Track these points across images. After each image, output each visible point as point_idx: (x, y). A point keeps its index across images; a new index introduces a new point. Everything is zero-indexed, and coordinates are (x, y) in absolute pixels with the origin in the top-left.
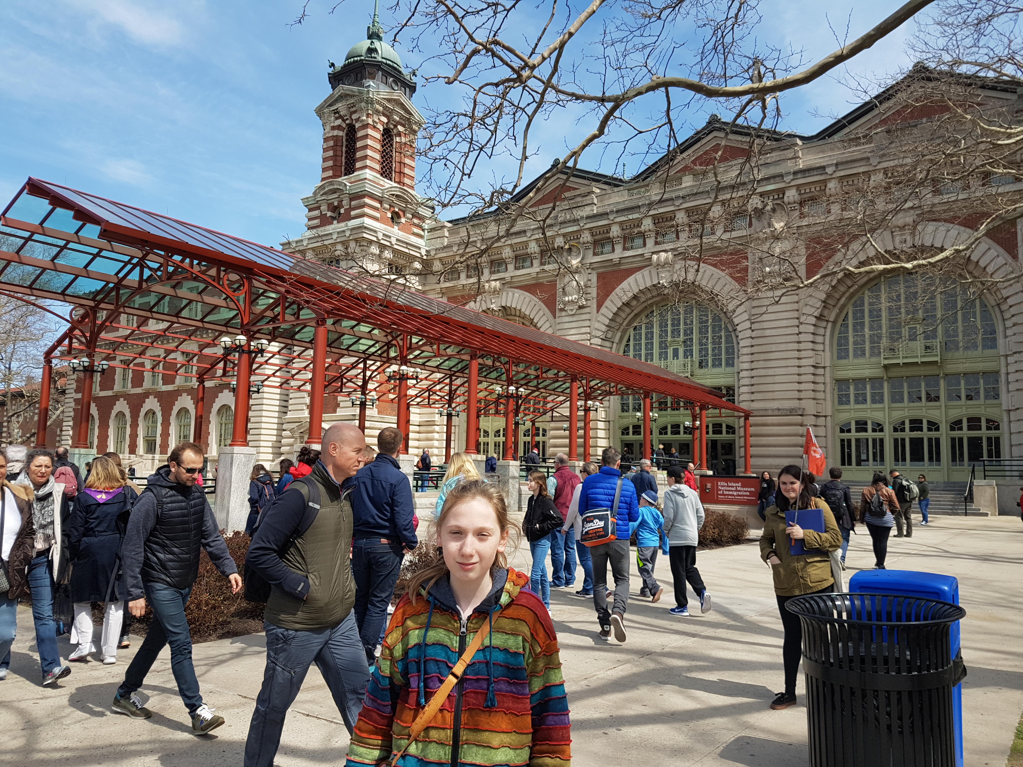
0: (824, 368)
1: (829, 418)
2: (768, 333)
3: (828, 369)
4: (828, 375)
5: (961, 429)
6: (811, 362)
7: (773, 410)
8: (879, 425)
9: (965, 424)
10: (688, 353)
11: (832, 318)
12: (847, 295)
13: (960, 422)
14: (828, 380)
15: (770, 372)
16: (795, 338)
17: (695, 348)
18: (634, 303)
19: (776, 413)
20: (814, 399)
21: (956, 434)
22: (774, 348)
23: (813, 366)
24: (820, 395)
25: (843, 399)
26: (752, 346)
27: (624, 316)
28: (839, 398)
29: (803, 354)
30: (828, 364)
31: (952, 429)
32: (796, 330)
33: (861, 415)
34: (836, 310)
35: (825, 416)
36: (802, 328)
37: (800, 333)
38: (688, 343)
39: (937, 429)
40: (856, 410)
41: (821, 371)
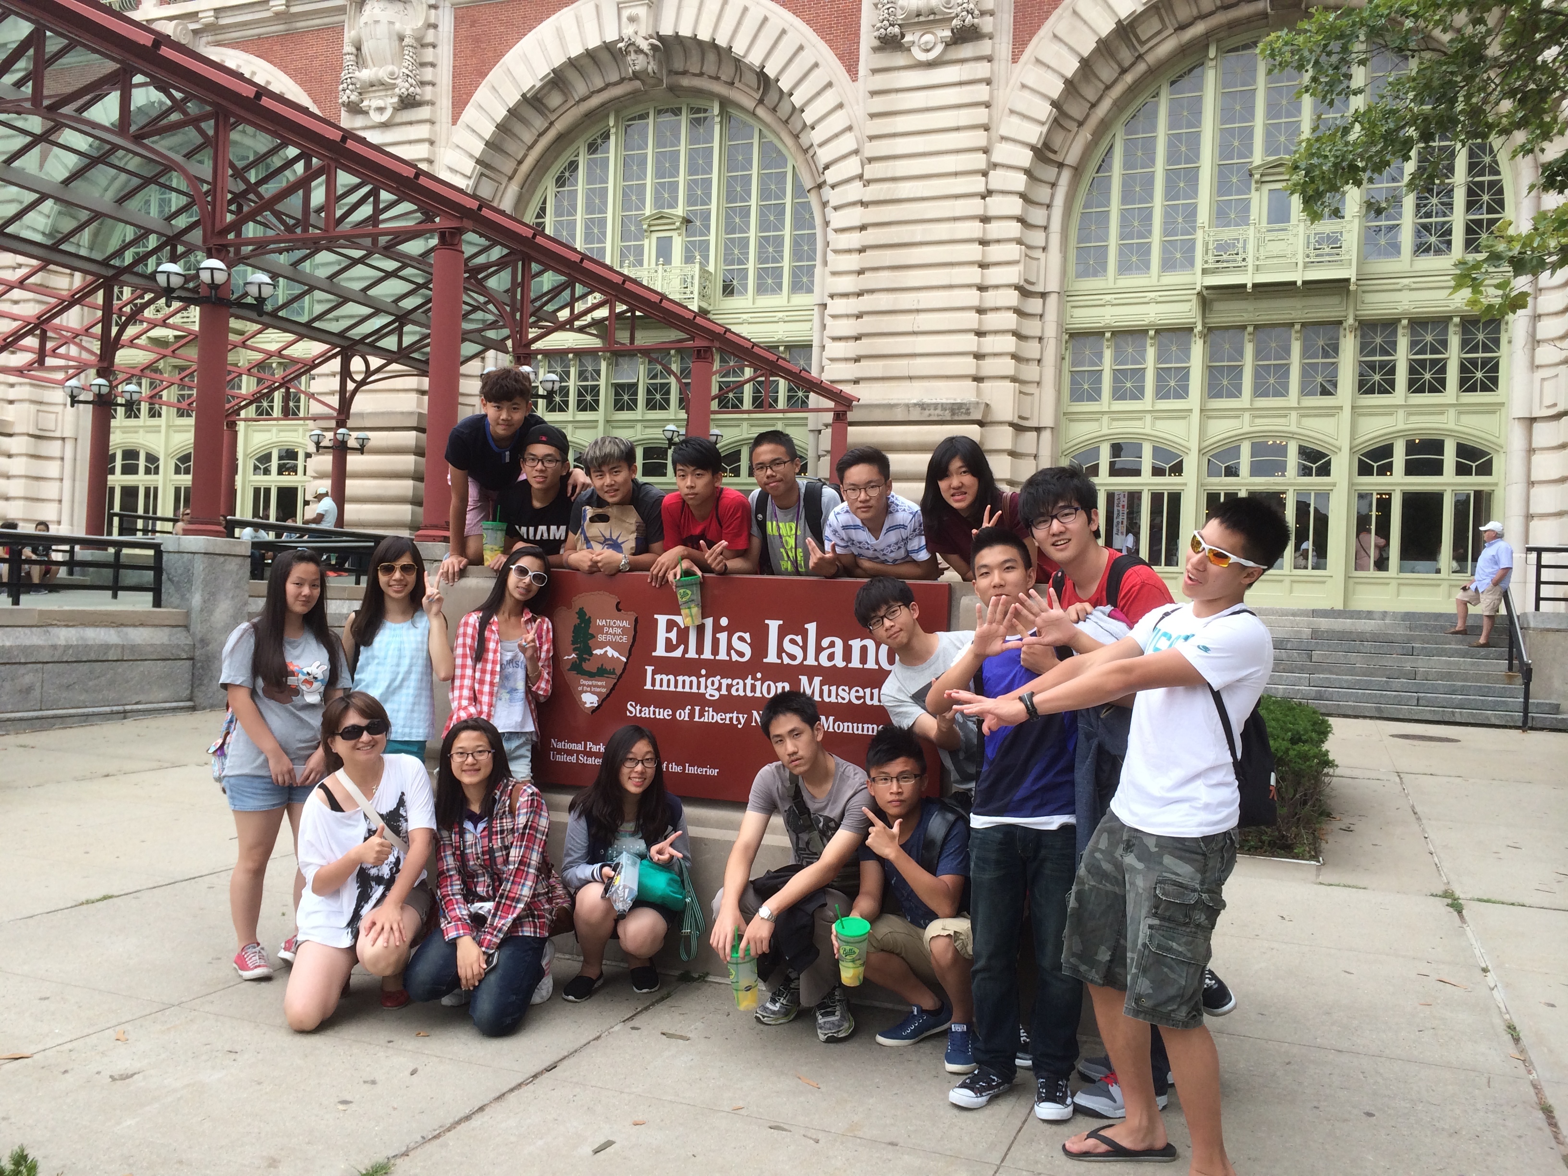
0: (1043, 295)
1: (1046, 435)
2: (905, 190)
3: (1052, 300)
4: (1051, 315)
5: (1386, 470)
6: (1012, 275)
7: (907, 406)
8: (1171, 455)
9: (1399, 458)
11: (1072, 157)
12: (1117, 91)
13: (1385, 451)
14: (1051, 330)
15: (906, 300)
16: (976, 206)
18: (555, 100)
19: (915, 415)
20: (1014, 379)
21: (1374, 483)
22: (918, 233)
23: (1017, 287)
24: (1030, 372)
26: (863, 228)
27: (528, 137)
28: (1073, 382)
29: (995, 253)
30: (1053, 285)
31: (1364, 470)
32: (978, 184)
34: (1085, 135)
35: (1038, 430)
36: (997, 179)
37: (989, 193)
39: (1325, 470)
40: (1115, 416)
41: (1034, 305)
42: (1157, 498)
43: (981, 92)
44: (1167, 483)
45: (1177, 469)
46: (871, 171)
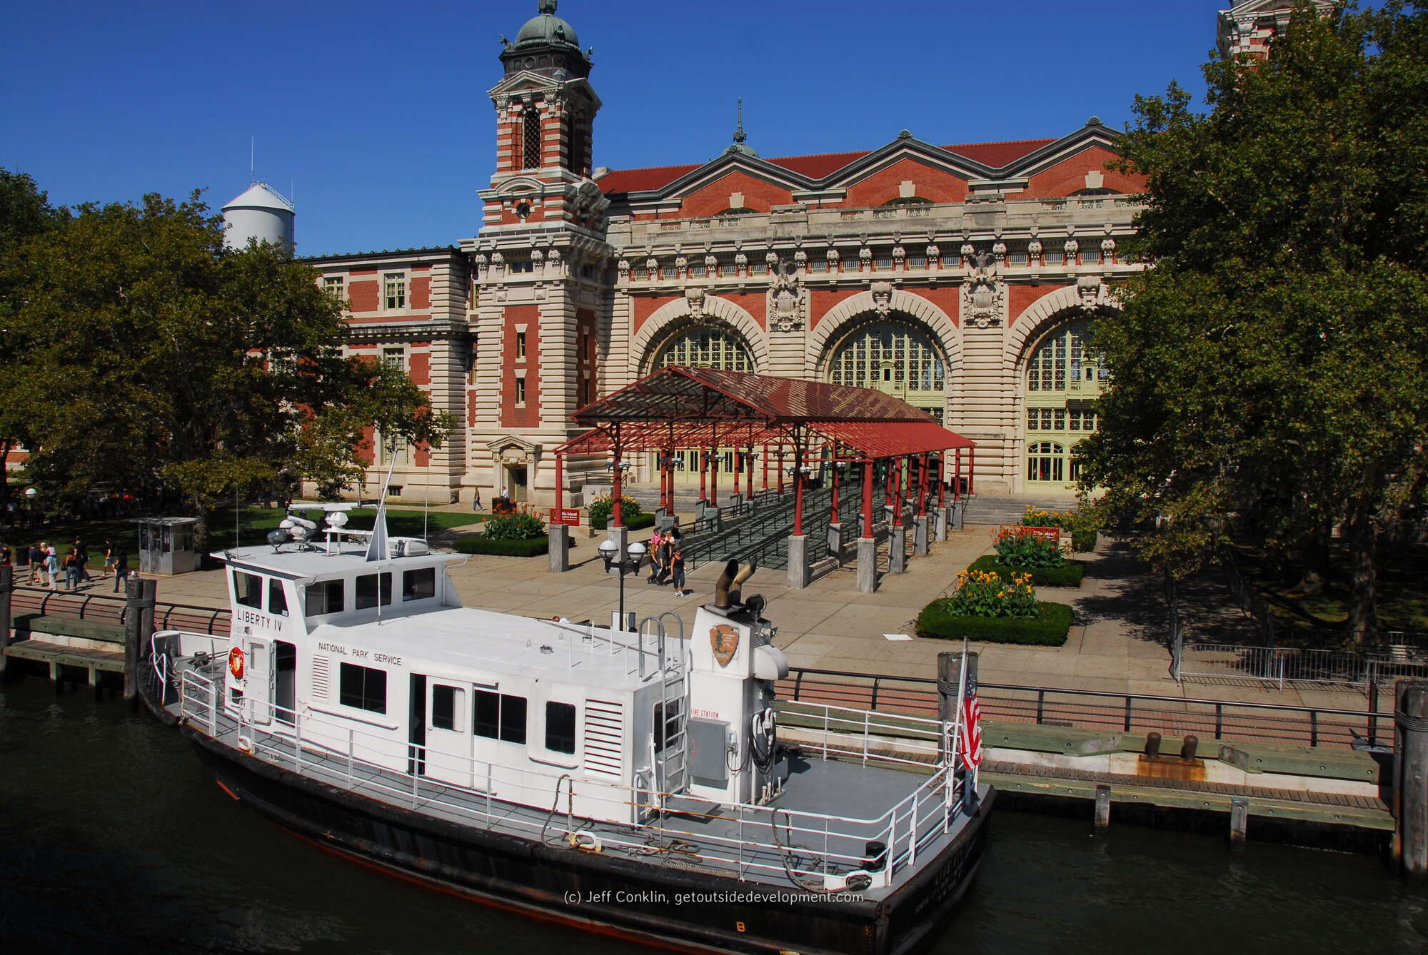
10: (899, 376)
17: (907, 370)
25: (1032, 425)
33: (1046, 439)
38: (900, 365)
42: (1055, 460)
43: (999, 338)
44: (1058, 455)
45: (1061, 452)
46: (965, 359)
